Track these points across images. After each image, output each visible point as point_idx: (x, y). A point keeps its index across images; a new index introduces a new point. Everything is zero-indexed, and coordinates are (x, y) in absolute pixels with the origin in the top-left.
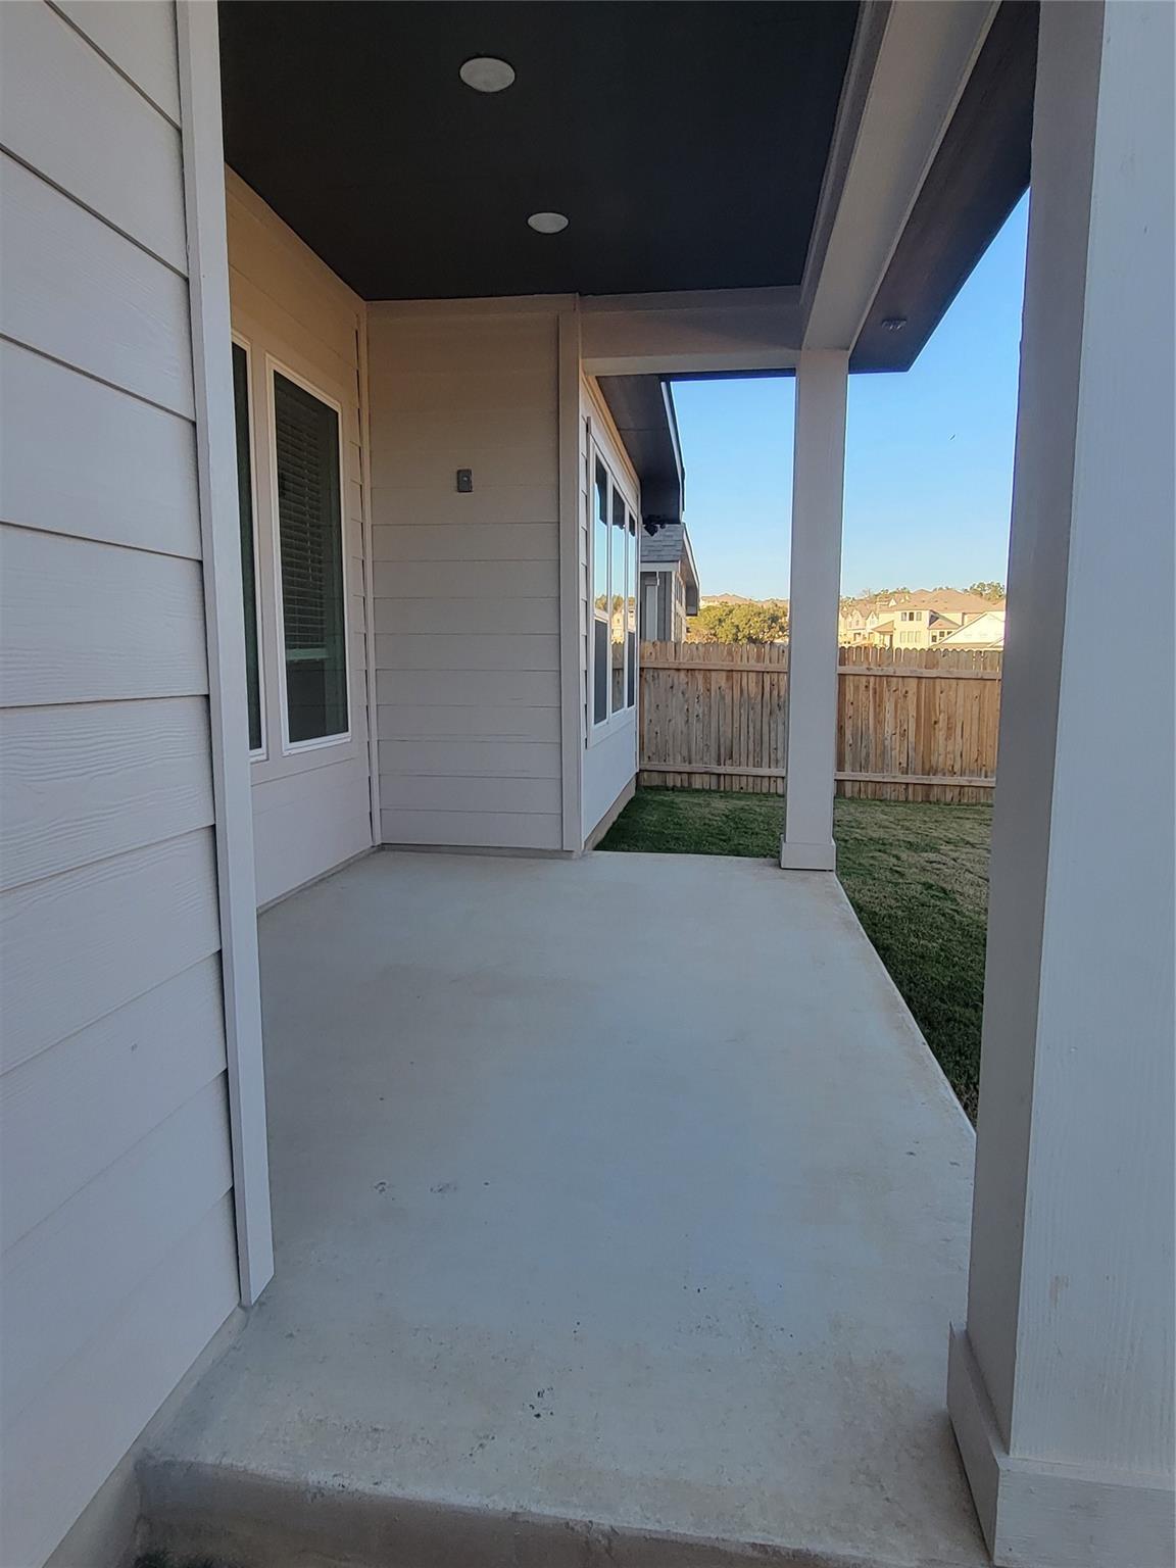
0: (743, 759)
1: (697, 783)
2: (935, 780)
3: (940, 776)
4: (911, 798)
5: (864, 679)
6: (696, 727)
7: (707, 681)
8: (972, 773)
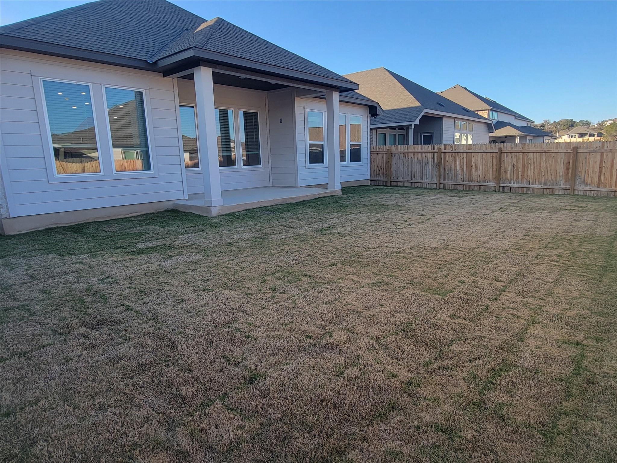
0: (418, 178)
1: (406, 185)
2: (471, 184)
3: (473, 182)
4: (465, 189)
5: (451, 154)
6: (405, 169)
7: (408, 156)
8: (483, 182)
